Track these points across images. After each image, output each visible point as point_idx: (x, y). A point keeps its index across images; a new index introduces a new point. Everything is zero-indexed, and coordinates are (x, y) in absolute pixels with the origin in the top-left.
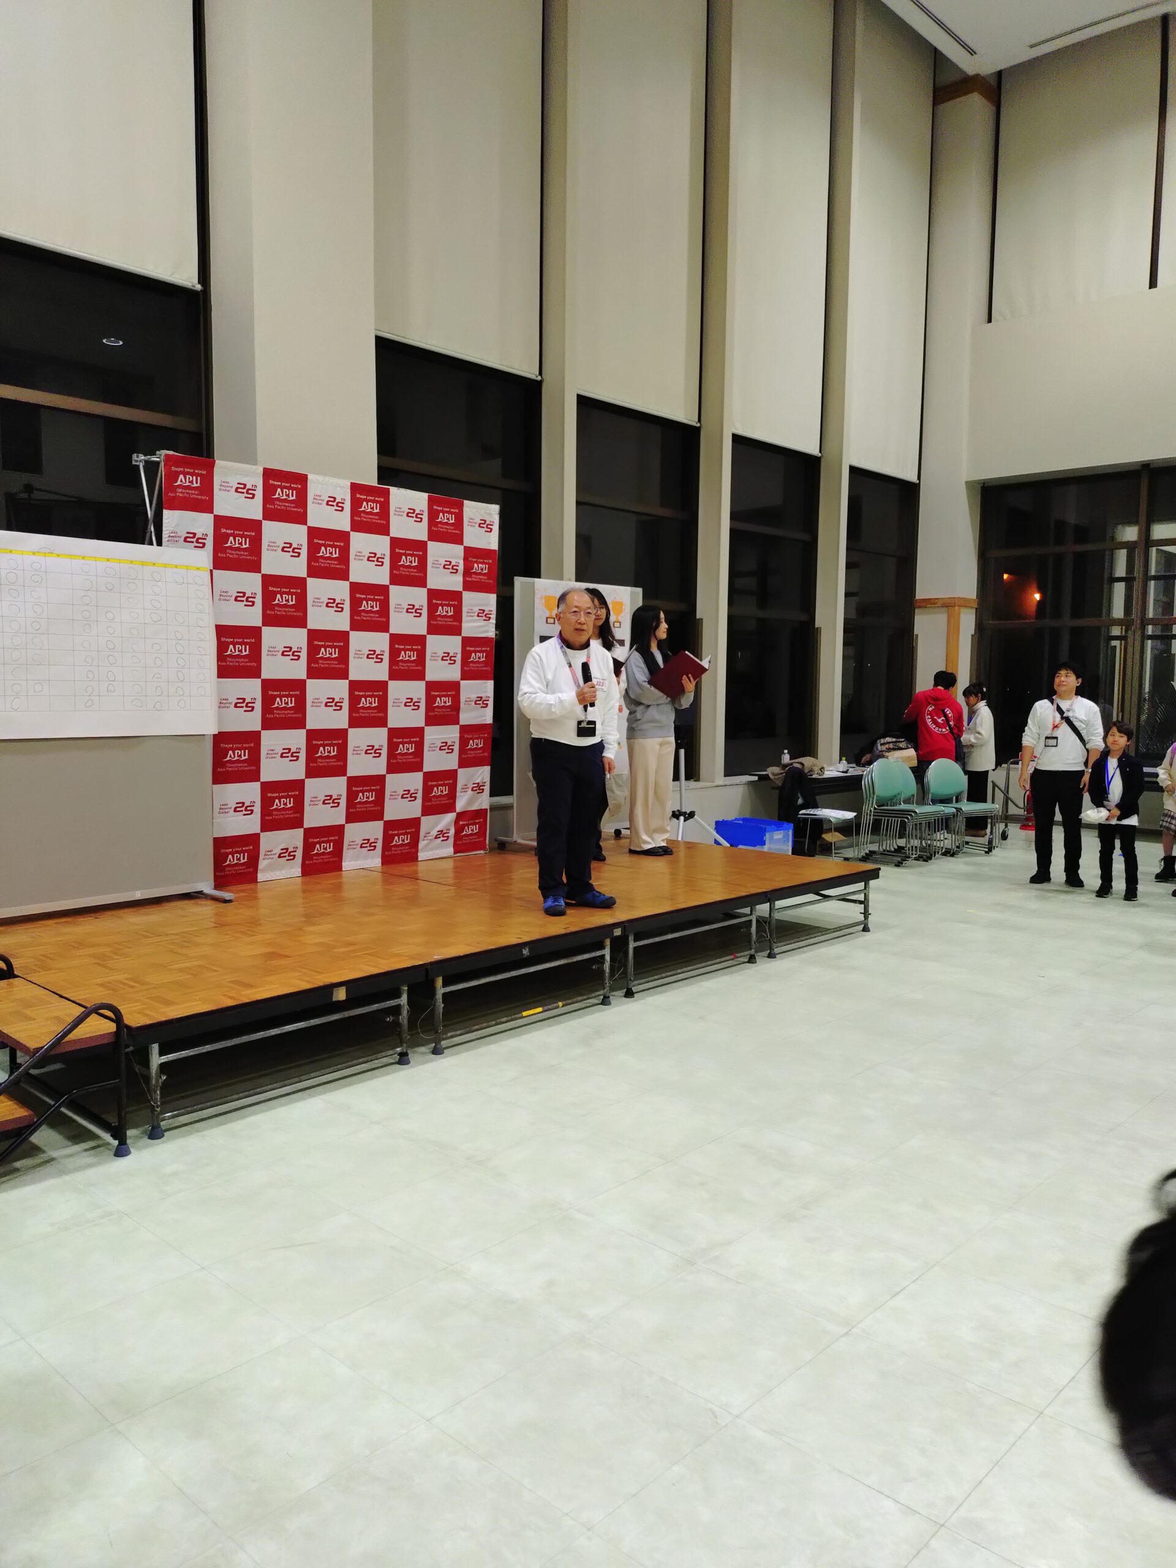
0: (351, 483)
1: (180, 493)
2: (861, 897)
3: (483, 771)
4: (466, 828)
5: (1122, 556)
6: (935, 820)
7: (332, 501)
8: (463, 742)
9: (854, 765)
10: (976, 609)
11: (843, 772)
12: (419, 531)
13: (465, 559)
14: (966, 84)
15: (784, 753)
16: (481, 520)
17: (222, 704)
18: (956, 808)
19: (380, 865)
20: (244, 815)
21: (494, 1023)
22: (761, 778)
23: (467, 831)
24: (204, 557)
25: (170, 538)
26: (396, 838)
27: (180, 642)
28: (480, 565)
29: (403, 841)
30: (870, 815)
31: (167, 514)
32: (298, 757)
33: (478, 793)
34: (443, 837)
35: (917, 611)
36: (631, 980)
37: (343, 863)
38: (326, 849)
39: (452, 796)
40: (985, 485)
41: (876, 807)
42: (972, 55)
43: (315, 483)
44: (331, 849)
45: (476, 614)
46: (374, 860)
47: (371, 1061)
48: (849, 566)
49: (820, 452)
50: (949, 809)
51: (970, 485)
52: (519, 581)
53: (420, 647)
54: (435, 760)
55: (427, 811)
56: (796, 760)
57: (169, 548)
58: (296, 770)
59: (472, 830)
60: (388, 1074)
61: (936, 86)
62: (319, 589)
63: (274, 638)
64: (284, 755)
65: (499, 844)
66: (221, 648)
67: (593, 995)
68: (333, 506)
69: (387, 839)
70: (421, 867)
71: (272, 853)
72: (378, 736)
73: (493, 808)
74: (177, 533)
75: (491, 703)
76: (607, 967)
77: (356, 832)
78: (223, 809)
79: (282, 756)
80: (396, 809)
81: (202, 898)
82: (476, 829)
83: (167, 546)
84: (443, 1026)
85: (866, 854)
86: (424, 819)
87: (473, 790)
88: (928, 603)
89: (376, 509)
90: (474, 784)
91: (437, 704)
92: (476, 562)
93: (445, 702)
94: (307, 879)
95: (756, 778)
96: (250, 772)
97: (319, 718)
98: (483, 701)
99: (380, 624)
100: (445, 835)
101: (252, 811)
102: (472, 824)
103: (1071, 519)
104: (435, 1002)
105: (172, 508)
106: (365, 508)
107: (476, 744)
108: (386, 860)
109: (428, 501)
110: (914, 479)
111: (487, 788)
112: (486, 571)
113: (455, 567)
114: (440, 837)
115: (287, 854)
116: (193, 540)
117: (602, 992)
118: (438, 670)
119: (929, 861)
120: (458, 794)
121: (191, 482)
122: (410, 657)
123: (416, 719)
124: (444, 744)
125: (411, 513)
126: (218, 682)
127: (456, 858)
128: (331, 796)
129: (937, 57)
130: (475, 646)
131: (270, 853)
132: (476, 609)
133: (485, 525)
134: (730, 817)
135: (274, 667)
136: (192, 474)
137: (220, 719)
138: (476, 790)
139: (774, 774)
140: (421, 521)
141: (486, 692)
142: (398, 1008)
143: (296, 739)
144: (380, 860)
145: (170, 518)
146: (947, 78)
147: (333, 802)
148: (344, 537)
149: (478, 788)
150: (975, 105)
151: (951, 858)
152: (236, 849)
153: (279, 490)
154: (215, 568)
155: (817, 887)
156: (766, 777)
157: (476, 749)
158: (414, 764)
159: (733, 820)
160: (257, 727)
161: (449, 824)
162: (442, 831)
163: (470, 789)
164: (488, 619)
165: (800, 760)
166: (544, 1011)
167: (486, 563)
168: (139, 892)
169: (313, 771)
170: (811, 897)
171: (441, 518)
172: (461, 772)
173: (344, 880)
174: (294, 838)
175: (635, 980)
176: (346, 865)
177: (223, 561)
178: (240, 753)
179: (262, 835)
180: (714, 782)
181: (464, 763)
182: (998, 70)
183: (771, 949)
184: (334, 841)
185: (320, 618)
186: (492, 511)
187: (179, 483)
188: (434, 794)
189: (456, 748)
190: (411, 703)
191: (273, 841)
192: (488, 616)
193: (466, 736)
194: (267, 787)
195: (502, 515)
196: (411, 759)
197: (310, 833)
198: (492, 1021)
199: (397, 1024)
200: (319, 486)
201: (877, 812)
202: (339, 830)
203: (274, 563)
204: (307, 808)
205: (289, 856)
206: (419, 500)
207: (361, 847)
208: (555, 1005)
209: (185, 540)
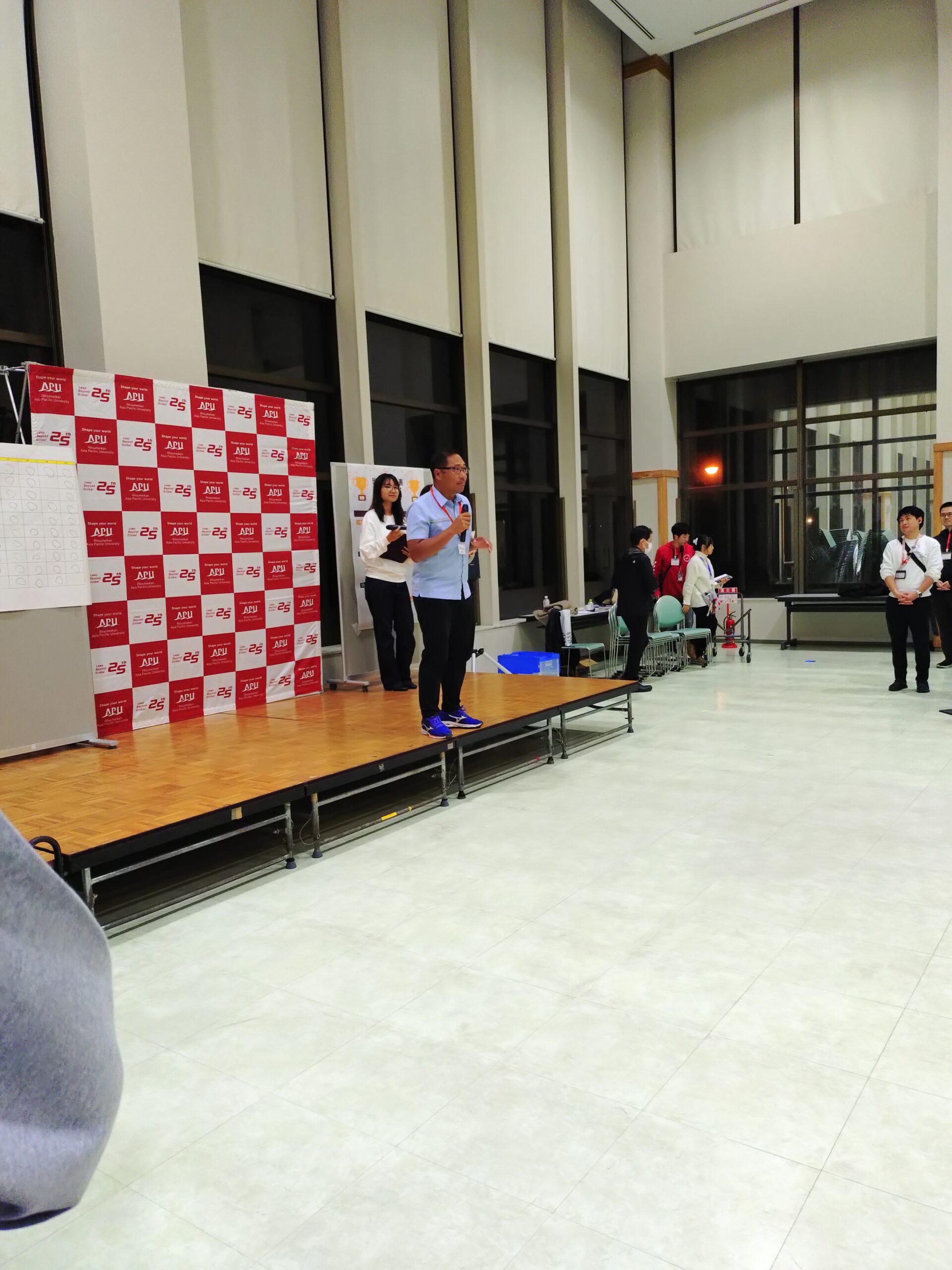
0: (190, 386)
1: (44, 398)
2: (625, 706)
3: (314, 626)
4: (304, 673)
5: (779, 432)
6: (665, 643)
7: (174, 402)
8: (297, 602)
9: (598, 606)
10: (678, 479)
11: (591, 611)
12: (249, 426)
13: (289, 449)
14: (646, 62)
15: (544, 598)
16: (299, 415)
17: (93, 579)
18: (679, 633)
19: (235, 709)
20: (118, 673)
21: (360, 827)
22: (529, 619)
23: (305, 676)
24: (70, 452)
25: (38, 438)
26: (247, 685)
27: (54, 527)
28: (301, 453)
29: (253, 687)
30: (616, 643)
31: (34, 416)
32: (160, 622)
33: (312, 644)
34: (286, 682)
35: (634, 482)
36: (462, 784)
37: (204, 710)
38: (189, 698)
39: (291, 647)
40: (680, 381)
41: (621, 636)
42: (651, 39)
43: (159, 386)
44: (193, 698)
45: (301, 494)
46: (230, 705)
47: (265, 867)
48: (583, 448)
49: (555, 357)
50: (673, 635)
51: (668, 381)
52: (334, 466)
53: (256, 524)
54: (275, 619)
55: (271, 661)
56: (556, 604)
57: (38, 446)
58: (159, 633)
59: (309, 675)
60: (280, 877)
61: (624, 64)
62: (168, 477)
63: (133, 520)
64: (148, 620)
65: (331, 685)
66: (89, 531)
67: (434, 799)
68: (176, 406)
69: (240, 686)
70: (270, 710)
71: (143, 704)
72: (226, 601)
73: (326, 656)
74: (44, 433)
75: (317, 568)
76: (444, 775)
77: (213, 683)
78: (100, 669)
79: (146, 622)
80: (245, 661)
81: (88, 746)
82: (312, 674)
83: (36, 444)
84: (321, 833)
85: (615, 674)
86: (269, 668)
87: (307, 642)
88: (644, 475)
89: (212, 408)
90: (308, 636)
91: (273, 571)
92: (298, 451)
93: (280, 569)
94: (174, 724)
95: (525, 620)
96: (120, 637)
97: (176, 587)
98: (311, 567)
99: (221, 505)
100: (287, 680)
101: (124, 670)
102: (309, 670)
103: (741, 405)
104: (312, 815)
105: (38, 411)
106: (203, 407)
107: (307, 603)
108: (240, 704)
109: (255, 400)
110: (625, 378)
111: (319, 639)
112: (307, 458)
113: (281, 456)
114: (283, 683)
115: (156, 705)
116: (58, 438)
117: (441, 796)
118: (273, 543)
119: (663, 676)
120: (295, 646)
121: (54, 388)
122: (248, 532)
123: (257, 584)
124: (282, 605)
125: (242, 410)
126: (89, 561)
127: (297, 699)
128: (190, 653)
129: (623, 39)
130: (302, 522)
131: (142, 705)
132: (300, 491)
133: (302, 419)
134: (508, 652)
135: (135, 546)
136: (54, 382)
137: (93, 593)
138: (310, 641)
139: (539, 616)
140: (250, 418)
141: (313, 559)
142: (284, 821)
143: (158, 606)
144: (235, 704)
145: (38, 421)
146: (632, 58)
147: (192, 659)
148: (186, 432)
149: (312, 640)
150: (655, 79)
151: (678, 673)
152: (113, 703)
153: (129, 394)
154: (78, 463)
155: (590, 701)
156: (533, 619)
157: (308, 607)
158: (257, 622)
159: (511, 654)
160: (124, 597)
161: (290, 671)
162: (284, 677)
163: (306, 640)
164: (310, 498)
165: (559, 603)
166: (398, 815)
167: (306, 452)
168: (34, 745)
169: (173, 633)
170: (587, 709)
171: (267, 414)
172: (297, 627)
173: (206, 723)
174: (161, 691)
175: (466, 784)
176: (207, 711)
177: (84, 456)
178: (110, 621)
179: (134, 689)
180: (492, 625)
181: (299, 619)
182: (671, 51)
183: (564, 751)
184: (195, 691)
185: (171, 502)
186: (308, 408)
187: (43, 389)
188: (276, 647)
189: (292, 607)
190: (252, 571)
191: (144, 695)
192: (310, 495)
193: (299, 597)
194: (135, 649)
195: (316, 410)
196: (255, 618)
197: (174, 686)
198: (359, 826)
199: (283, 835)
200: (163, 390)
201: (621, 641)
202: (199, 682)
203: (129, 456)
204: (171, 665)
205: (158, 706)
206: (248, 399)
207: (218, 695)
208: (406, 809)
209: (52, 439)
